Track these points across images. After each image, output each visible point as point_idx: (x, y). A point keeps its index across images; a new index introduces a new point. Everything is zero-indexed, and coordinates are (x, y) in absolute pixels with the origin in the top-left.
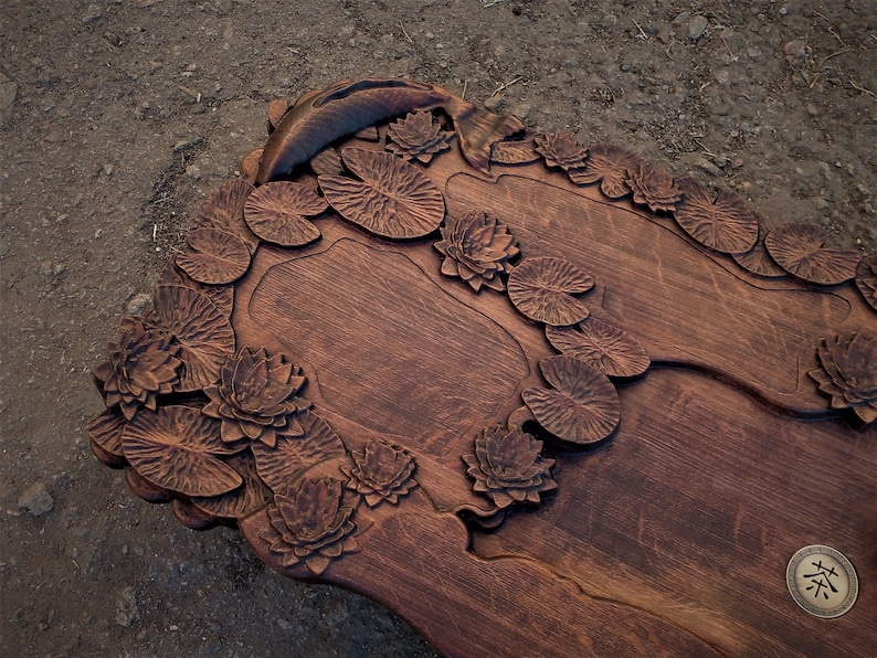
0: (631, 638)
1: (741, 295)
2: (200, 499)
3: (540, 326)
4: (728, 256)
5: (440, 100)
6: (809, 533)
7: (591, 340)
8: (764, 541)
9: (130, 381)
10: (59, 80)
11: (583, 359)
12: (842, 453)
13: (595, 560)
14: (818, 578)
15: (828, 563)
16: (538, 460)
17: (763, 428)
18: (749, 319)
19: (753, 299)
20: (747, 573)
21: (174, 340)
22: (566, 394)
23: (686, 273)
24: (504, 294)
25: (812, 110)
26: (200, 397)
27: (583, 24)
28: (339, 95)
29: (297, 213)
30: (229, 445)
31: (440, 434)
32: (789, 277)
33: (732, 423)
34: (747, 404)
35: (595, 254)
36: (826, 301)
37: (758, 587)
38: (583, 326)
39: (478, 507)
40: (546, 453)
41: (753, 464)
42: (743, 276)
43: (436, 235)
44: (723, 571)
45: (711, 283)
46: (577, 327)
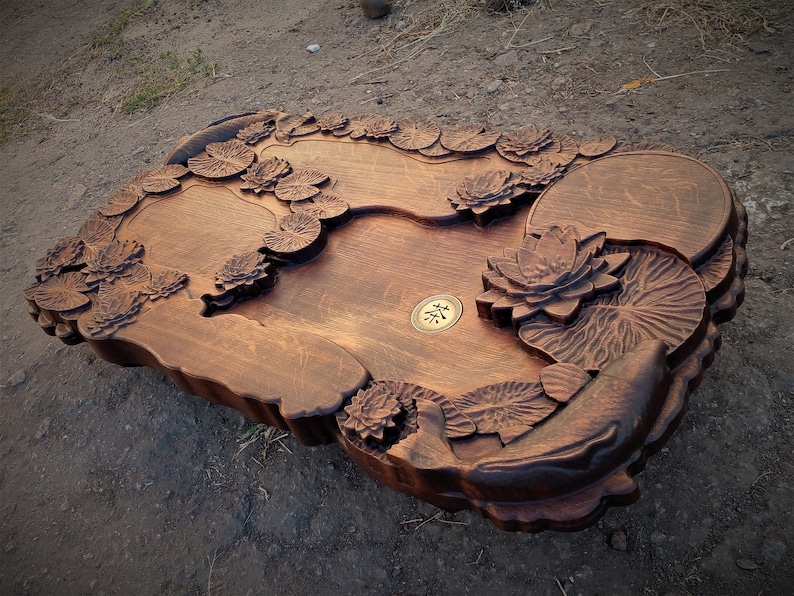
0: (282, 343)
1: (420, 169)
2: (64, 312)
3: (288, 202)
4: (416, 151)
5: (272, 116)
6: (435, 288)
7: (317, 205)
8: (402, 297)
9: (51, 264)
10: (110, 183)
11: (310, 214)
12: (469, 241)
13: (287, 319)
14: (434, 314)
15: (443, 304)
16: (260, 264)
17: (417, 236)
18: (420, 179)
19: (428, 170)
20: (386, 315)
21: (81, 243)
22: (291, 232)
23: (390, 165)
24: (273, 192)
25: (562, 109)
26: (84, 265)
27: (420, 100)
28: (215, 124)
29: (171, 177)
30: (89, 284)
31: (210, 264)
32: (452, 153)
33: (397, 237)
34: (410, 225)
35: (337, 166)
36: (475, 162)
37: (390, 322)
38: (314, 199)
39: (215, 293)
40: (265, 261)
41: (406, 256)
42: (425, 160)
43: (244, 172)
44: (369, 316)
45: (403, 167)
46: (310, 200)
